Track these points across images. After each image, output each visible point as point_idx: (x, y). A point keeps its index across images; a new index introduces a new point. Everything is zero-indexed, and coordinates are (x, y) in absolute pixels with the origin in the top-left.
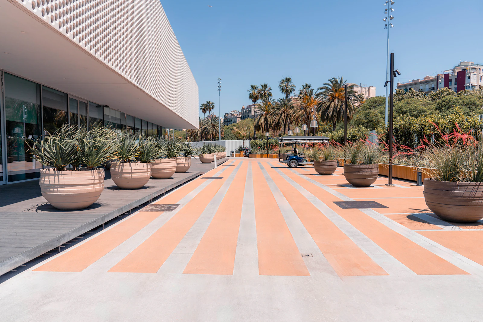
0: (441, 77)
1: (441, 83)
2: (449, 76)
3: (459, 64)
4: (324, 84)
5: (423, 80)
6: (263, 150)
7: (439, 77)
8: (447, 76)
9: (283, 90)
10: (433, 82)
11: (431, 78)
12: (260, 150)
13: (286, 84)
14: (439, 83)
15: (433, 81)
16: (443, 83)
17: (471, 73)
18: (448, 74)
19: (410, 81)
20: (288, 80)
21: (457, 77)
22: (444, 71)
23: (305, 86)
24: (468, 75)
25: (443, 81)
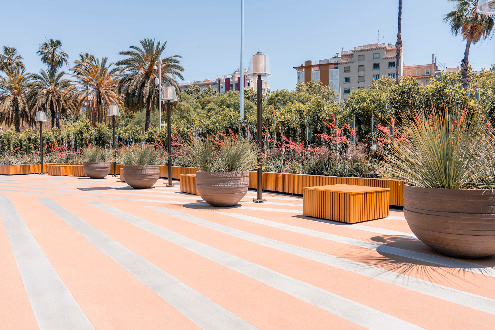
0: (222, 81)
1: (222, 88)
2: (230, 81)
3: (238, 70)
4: (131, 47)
5: (203, 83)
6: (25, 155)
7: (220, 82)
8: (228, 81)
9: (45, 59)
10: (214, 86)
11: (210, 82)
12: (19, 155)
13: (50, 49)
14: (220, 88)
15: (213, 84)
16: (224, 87)
17: (250, 80)
18: (229, 79)
19: (189, 82)
20: (56, 44)
21: (237, 83)
22: (225, 76)
23: (85, 56)
24: (248, 82)
25: (225, 85)
